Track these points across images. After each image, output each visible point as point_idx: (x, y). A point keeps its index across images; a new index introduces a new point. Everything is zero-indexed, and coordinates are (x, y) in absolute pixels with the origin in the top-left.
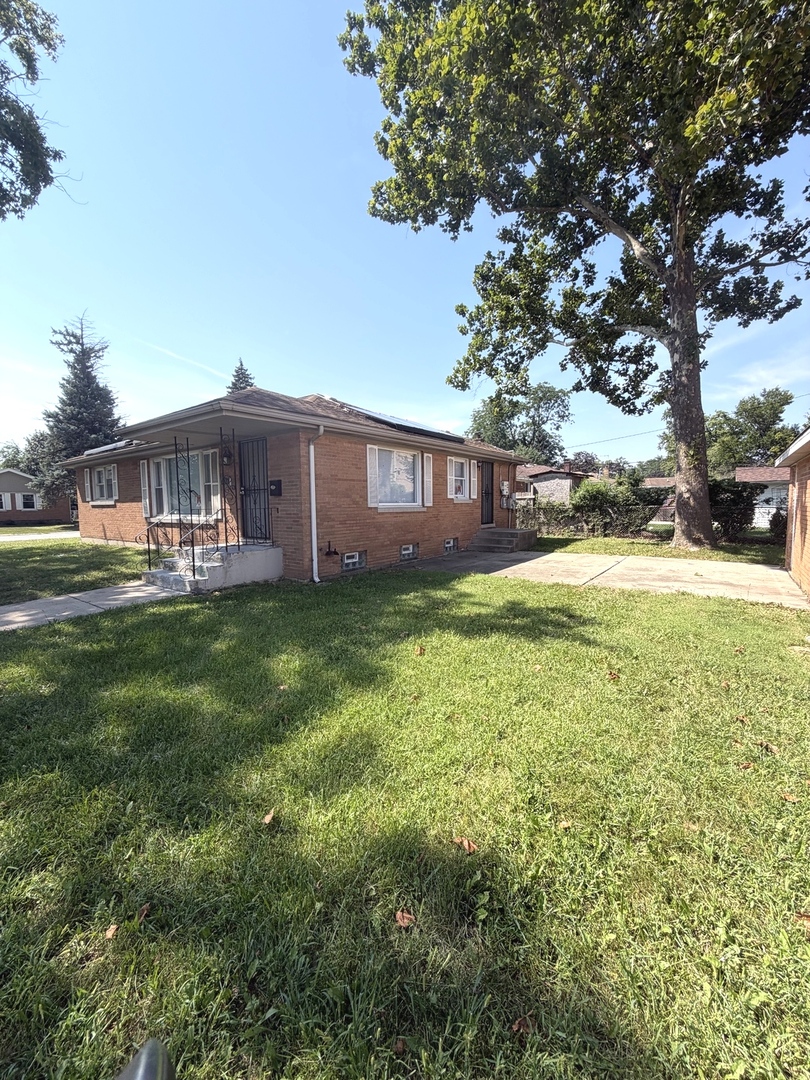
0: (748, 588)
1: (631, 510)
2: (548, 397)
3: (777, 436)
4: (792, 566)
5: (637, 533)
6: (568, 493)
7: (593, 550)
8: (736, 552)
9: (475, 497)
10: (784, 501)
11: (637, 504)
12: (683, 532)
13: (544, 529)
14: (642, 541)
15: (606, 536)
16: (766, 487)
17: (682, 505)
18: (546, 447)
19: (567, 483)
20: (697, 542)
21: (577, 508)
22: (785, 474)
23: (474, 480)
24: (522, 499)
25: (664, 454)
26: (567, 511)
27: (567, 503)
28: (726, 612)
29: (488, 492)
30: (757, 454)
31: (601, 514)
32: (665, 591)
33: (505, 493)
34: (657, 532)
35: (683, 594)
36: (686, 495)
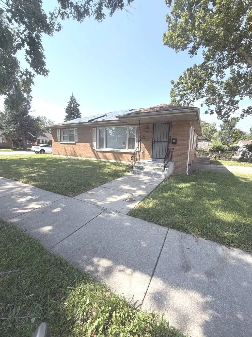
3: (235, 131)
5: (230, 159)
6: (207, 146)
11: (231, 150)
15: (220, 160)
19: (207, 143)
21: (211, 151)
27: (207, 149)
31: (218, 153)
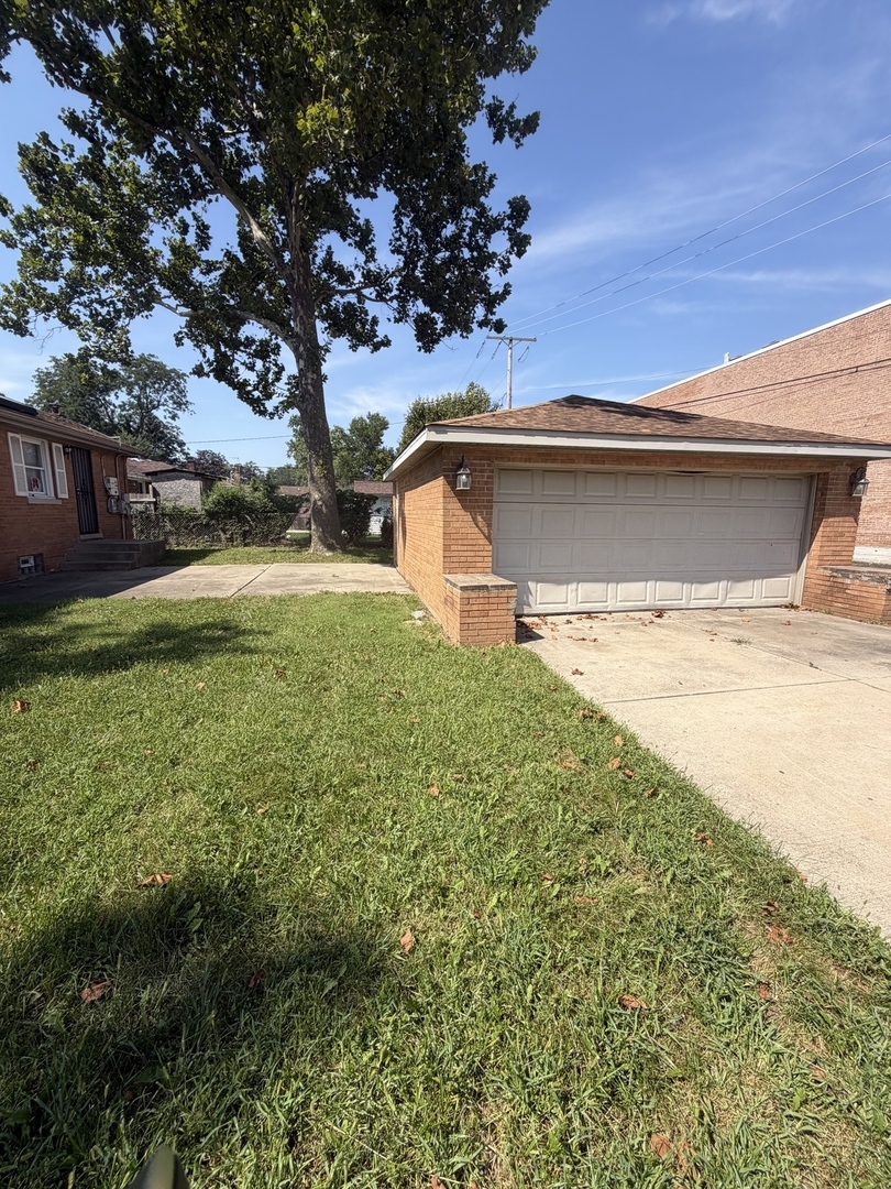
0: (372, 583)
1: (270, 518)
2: (156, 375)
3: (380, 456)
4: (399, 563)
5: (277, 541)
6: (199, 497)
7: (235, 561)
8: (360, 555)
9: (66, 496)
10: (390, 510)
11: (275, 511)
12: (319, 538)
13: (172, 540)
14: (283, 549)
15: (246, 545)
16: (377, 498)
17: (317, 512)
18: (160, 439)
19: (196, 485)
20: (331, 548)
21: (210, 514)
22: (388, 489)
23: (61, 471)
24: (139, 502)
25: (293, 462)
26: (199, 517)
27: (199, 508)
28: (361, 603)
29: (86, 489)
30: (367, 471)
31: (239, 522)
32: (312, 593)
33: (113, 492)
34: (295, 540)
35: (326, 593)
36: (320, 503)
